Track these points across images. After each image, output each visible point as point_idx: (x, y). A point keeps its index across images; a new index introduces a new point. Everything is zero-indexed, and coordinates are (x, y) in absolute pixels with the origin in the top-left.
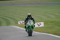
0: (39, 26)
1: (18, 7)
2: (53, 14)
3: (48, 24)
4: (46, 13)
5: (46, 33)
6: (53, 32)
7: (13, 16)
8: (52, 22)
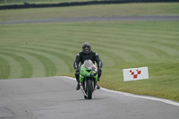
3: (160, 72)
4: (154, 42)
6: (175, 95)
7: (65, 50)
8: (171, 67)
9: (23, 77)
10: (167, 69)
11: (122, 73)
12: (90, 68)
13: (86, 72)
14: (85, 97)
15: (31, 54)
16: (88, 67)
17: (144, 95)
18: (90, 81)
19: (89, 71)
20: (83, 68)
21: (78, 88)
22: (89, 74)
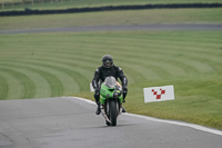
0: (159, 97)
1: (91, 35)
2: (204, 61)
3: (189, 92)
4: (180, 55)
5: (182, 120)
6: (206, 120)
7: (75, 65)
8: (202, 85)
9: (23, 98)
10: (197, 87)
11: (143, 93)
12: (113, 87)
13: (108, 92)
14: (108, 123)
15: (33, 70)
16: (110, 85)
17: (169, 119)
18: (113, 103)
19: (112, 90)
20: (103, 87)
21: (99, 112)
22: (111, 94)
